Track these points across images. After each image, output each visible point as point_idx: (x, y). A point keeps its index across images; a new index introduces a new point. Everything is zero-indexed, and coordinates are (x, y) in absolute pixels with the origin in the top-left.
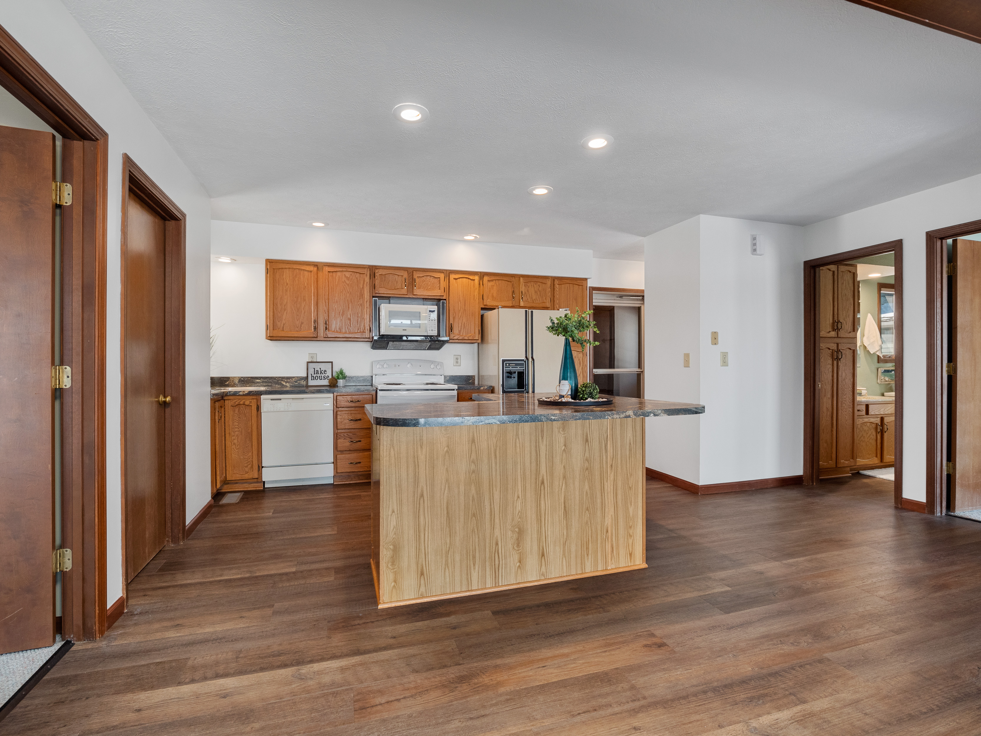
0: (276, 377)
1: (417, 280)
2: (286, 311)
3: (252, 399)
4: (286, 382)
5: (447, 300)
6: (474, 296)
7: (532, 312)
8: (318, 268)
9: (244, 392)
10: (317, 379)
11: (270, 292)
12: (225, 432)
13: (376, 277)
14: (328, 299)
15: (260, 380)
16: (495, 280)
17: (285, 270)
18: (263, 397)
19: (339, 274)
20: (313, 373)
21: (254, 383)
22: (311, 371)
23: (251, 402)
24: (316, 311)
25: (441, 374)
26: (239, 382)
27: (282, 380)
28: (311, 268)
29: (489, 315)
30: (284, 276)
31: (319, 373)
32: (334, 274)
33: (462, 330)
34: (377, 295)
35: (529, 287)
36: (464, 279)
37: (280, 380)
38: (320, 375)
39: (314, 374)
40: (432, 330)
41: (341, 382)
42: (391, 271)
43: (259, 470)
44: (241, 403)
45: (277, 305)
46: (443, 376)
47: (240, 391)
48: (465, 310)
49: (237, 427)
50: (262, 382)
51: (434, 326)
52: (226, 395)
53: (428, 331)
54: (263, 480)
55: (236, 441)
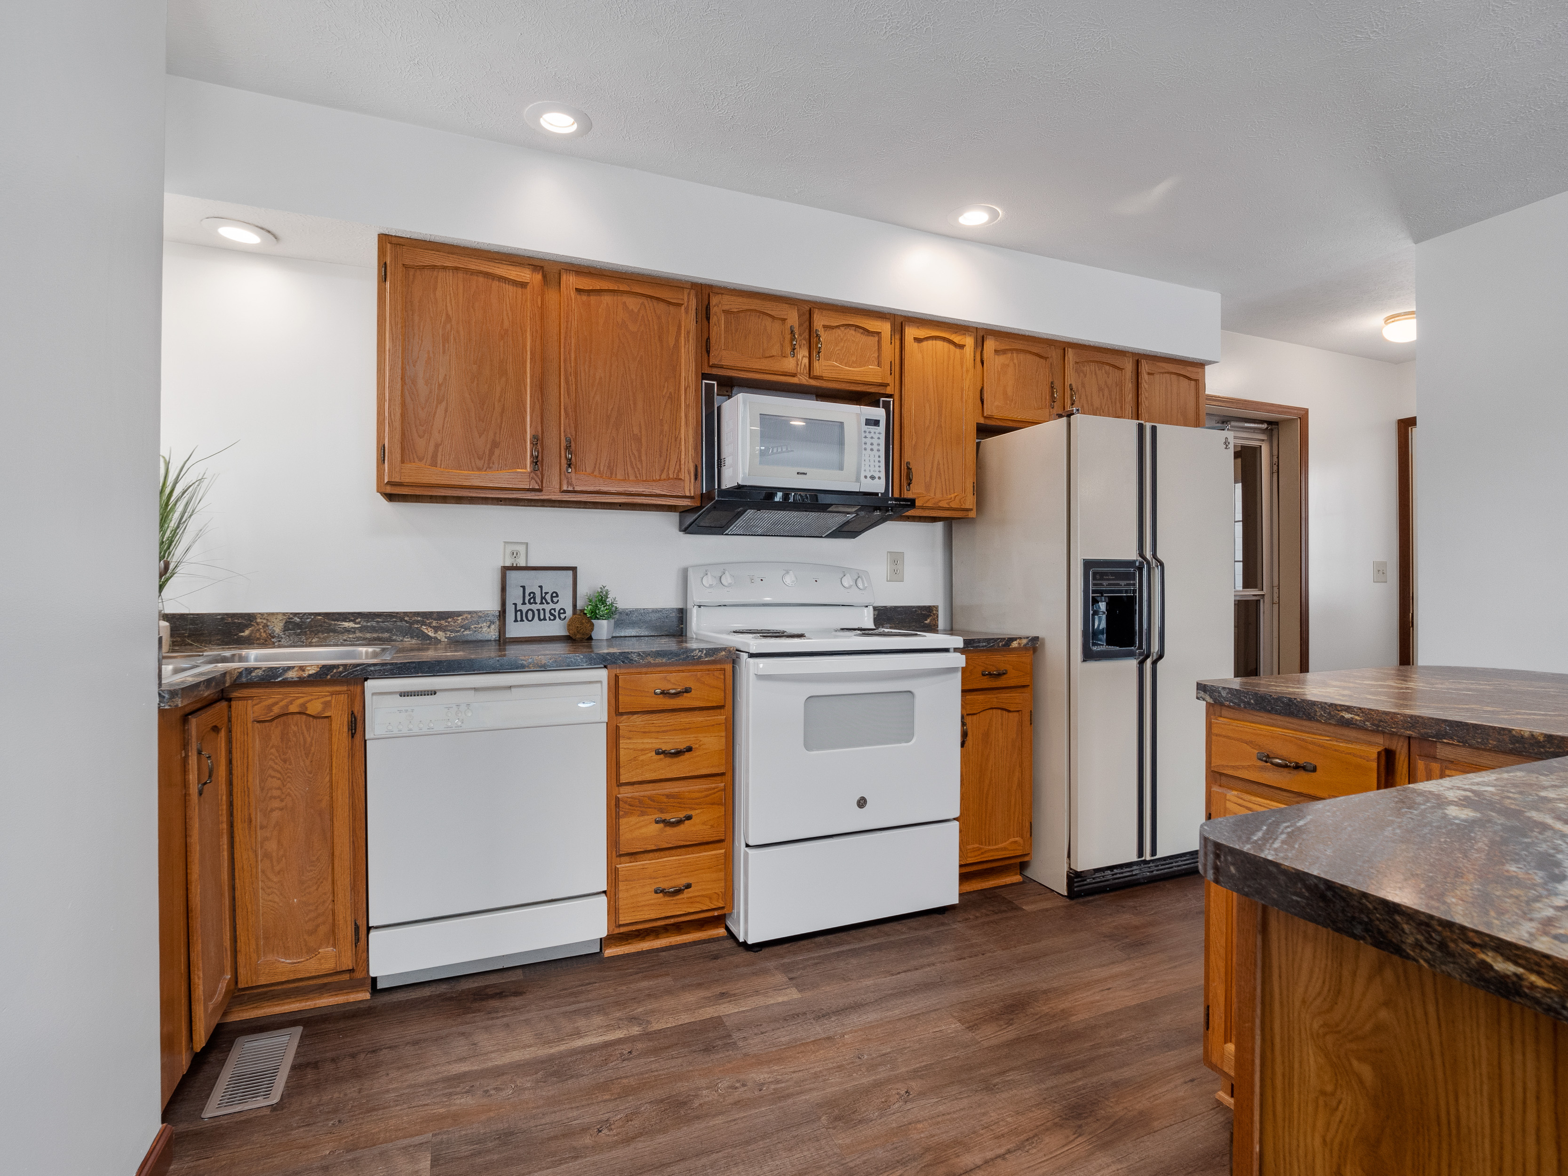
0: (405, 613)
1: (824, 336)
2: (444, 404)
3: (332, 694)
4: (436, 629)
5: (897, 397)
6: (962, 389)
7: (1154, 429)
8: (544, 276)
9: (302, 668)
10: (530, 619)
11: (393, 340)
12: (231, 814)
13: (713, 320)
14: (576, 373)
15: (354, 621)
16: (1012, 350)
17: (441, 274)
18: (371, 685)
19: (607, 299)
20: (519, 602)
21: (334, 631)
22: (514, 596)
23: (327, 705)
24: (537, 406)
25: (866, 602)
26: (286, 629)
27: (423, 623)
28: (525, 275)
29: (992, 443)
30: (439, 293)
31: (538, 600)
32: (593, 299)
33: (933, 481)
34: (715, 371)
35: (1085, 376)
36: (940, 343)
37: (417, 622)
38: (541, 607)
39: (524, 603)
40: (873, 478)
41: (603, 629)
42: (755, 304)
43: (357, 940)
44: (293, 708)
45: (414, 382)
46: (871, 608)
47: (290, 668)
48: (939, 427)
49: (276, 793)
50: (361, 629)
51: (877, 464)
52: (238, 684)
53: (862, 477)
54: (372, 974)
55: (272, 846)
